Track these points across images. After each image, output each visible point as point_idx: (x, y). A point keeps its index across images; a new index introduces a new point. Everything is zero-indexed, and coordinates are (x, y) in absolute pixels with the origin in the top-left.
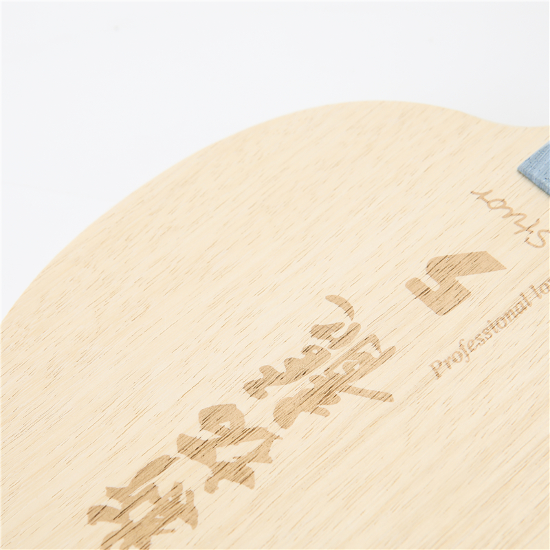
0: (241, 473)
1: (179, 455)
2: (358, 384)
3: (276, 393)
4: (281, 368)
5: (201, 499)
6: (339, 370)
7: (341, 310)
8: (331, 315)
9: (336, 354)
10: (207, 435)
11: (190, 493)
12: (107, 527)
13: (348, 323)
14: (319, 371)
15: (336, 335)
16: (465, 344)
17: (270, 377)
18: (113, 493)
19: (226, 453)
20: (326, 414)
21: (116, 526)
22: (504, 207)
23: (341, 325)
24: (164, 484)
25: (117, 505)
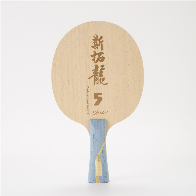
0: (93, 56)
1: (101, 52)
2: (94, 77)
3: (100, 68)
4: (103, 71)
5: (94, 50)
6: (97, 76)
7: (105, 83)
8: (105, 82)
9: (99, 78)
10: (101, 56)
11: (95, 49)
12: (99, 38)
13: (102, 83)
14: (99, 74)
15: (102, 80)
16: (88, 92)
17: (103, 69)
18: (103, 41)
19: (97, 56)
20: (93, 71)
21: (98, 38)
22: (102, 113)
23: (103, 81)
24: (99, 47)
25: (101, 40)
